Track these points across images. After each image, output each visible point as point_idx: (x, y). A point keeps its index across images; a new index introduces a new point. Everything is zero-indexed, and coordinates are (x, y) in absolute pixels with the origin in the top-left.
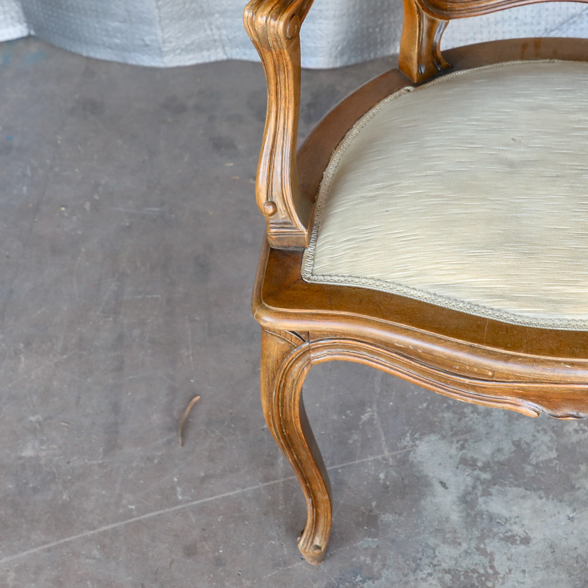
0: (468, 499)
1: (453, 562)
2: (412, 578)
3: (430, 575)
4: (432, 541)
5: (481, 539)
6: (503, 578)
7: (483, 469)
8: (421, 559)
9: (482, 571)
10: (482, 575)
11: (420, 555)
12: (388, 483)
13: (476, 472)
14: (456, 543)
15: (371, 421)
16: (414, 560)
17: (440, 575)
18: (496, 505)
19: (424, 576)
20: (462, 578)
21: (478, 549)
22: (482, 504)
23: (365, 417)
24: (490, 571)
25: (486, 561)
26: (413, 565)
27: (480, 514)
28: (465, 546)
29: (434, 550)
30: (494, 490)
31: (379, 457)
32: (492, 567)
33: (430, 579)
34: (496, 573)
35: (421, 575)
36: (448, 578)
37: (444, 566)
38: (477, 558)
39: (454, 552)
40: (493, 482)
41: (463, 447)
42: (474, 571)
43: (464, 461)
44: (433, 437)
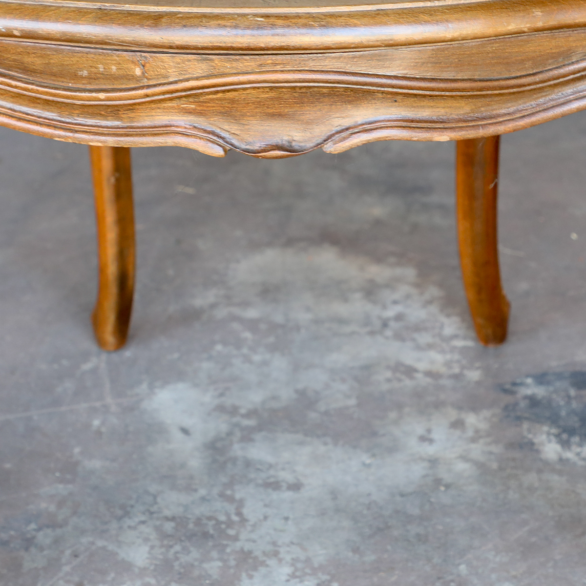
0: (219, 445)
1: (181, 509)
2: (114, 525)
3: (143, 522)
4: (153, 488)
5: (230, 484)
6: (254, 526)
7: (248, 415)
8: (132, 506)
9: (223, 518)
10: (222, 522)
11: (132, 502)
12: (103, 429)
13: (235, 420)
14: (189, 489)
15: (94, 371)
16: (123, 507)
17: (158, 523)
18: (259, 451)
19: (133, 524)
20: (191, 526)
21: (222, 495)
22: (237, 450)
23: (87, 366)
24: (235, 518)
25: (231, 508)
26: (119, 512)
27: (234, 460)
28: (202, 492)
29: (155, 497)
30: (258, 436)
31: (98, 404)
32: (239, 514)
33: (142, 528)
34: (244, 520)
35: (128, 522)
36: (169, 527)
37: (167, 513)
38: (218, 505)
39: (184, 498)
40: (259, 428)
41: (222, 395)
42: (210, 518)
43: (221, 409)
44: (181, 386)
